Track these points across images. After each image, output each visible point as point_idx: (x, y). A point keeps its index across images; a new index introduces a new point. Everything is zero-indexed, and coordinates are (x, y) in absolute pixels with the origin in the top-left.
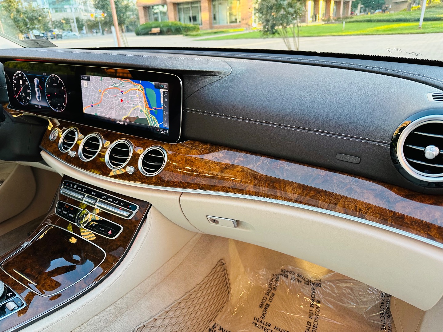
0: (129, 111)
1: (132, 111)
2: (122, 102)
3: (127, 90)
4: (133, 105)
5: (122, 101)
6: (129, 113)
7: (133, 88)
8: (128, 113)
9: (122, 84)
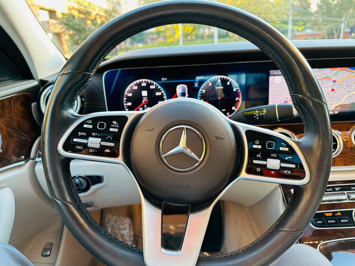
0: (342, 99)
1: (346, 99)
2: (333, 92)
3: (342, 78)
4: (349, 92)
5: (333, 90)
6: (342, 101)
7: (351, 75)
8: (340, 101)
9: (335, 73)
